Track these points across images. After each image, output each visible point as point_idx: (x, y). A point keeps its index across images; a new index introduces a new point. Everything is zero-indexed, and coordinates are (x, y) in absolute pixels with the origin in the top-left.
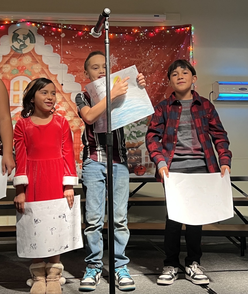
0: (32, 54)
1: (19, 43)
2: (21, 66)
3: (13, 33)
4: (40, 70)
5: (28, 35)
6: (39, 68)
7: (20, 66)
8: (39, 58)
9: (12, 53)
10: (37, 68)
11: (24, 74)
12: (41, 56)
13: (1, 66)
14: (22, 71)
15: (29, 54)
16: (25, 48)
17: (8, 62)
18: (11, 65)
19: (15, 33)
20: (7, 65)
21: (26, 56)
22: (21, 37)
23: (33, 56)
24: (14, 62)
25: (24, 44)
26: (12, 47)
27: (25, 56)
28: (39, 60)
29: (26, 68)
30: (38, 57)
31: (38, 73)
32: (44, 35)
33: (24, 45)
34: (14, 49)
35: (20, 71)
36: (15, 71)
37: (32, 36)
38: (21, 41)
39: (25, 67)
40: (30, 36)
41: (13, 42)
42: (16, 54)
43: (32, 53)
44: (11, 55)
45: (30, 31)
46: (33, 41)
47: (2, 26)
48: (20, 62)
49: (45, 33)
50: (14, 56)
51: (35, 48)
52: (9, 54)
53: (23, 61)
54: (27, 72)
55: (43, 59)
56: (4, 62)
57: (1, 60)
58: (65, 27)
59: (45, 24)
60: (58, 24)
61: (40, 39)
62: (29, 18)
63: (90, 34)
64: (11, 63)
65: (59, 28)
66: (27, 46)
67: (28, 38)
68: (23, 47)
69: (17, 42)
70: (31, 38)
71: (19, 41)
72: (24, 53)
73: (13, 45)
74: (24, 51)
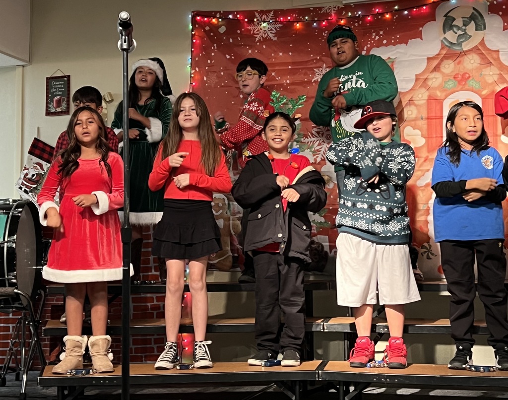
0: (481, 50)
1: (456, 33)
2: (462, 74)
3: (444, 16)
4: (496, 78)
5: (472, 18)
6: (495, 73)
7: (460, 73)
8: (495, 55)
9: (444, 52)
10: (491, 73)
11: (467, 87)
12: (498, 51)
13: (425, 77)
14: (464, 83)
15: (475, 49)
16: (466, 40)
17: (437, 69)
18: (443, 74)
19: (449, 16)
20: (437, 75)
21: (469, 54)
22: (459, 22)
23: (482, 54)
24: (449, 67)
25: (466, 33)
26: (444, 41)
27: (468, 56)
28: (495, 60)
29: (469, 77)
30: (493, 53)
31: (492, 84)
32: (501, 13)
33: (465, 36)
34: (447, 44)
35: (460, 82)
36: (450, 83)
37: (479, 17)
38: (459, 28)
39: (467, 75)
40: (476, 18)
41: (445, 33)
42: (451, 53)
43: (480, 48)
44: (442, 56)
45: (474, 9)
46: (480, 26)
47: (424, 7)
48: (459, 66)
49: (502, 10)
50: (447, 57)
51: (485, 39)
52: (438, 54)
53: (465, 64)
54: (472, 83)
55: (500, 56)
56: (431, 69)
57: (424, 65)
61: (494, 22)
64: (442, 69)
66: (471, 36)
67: (472, 21)
68: (464, 40)
69: (452, 31)
70: (477, 21)
71: (455, 29)
72: (465, 49)
73: (445, 38)
74: (466, 45)
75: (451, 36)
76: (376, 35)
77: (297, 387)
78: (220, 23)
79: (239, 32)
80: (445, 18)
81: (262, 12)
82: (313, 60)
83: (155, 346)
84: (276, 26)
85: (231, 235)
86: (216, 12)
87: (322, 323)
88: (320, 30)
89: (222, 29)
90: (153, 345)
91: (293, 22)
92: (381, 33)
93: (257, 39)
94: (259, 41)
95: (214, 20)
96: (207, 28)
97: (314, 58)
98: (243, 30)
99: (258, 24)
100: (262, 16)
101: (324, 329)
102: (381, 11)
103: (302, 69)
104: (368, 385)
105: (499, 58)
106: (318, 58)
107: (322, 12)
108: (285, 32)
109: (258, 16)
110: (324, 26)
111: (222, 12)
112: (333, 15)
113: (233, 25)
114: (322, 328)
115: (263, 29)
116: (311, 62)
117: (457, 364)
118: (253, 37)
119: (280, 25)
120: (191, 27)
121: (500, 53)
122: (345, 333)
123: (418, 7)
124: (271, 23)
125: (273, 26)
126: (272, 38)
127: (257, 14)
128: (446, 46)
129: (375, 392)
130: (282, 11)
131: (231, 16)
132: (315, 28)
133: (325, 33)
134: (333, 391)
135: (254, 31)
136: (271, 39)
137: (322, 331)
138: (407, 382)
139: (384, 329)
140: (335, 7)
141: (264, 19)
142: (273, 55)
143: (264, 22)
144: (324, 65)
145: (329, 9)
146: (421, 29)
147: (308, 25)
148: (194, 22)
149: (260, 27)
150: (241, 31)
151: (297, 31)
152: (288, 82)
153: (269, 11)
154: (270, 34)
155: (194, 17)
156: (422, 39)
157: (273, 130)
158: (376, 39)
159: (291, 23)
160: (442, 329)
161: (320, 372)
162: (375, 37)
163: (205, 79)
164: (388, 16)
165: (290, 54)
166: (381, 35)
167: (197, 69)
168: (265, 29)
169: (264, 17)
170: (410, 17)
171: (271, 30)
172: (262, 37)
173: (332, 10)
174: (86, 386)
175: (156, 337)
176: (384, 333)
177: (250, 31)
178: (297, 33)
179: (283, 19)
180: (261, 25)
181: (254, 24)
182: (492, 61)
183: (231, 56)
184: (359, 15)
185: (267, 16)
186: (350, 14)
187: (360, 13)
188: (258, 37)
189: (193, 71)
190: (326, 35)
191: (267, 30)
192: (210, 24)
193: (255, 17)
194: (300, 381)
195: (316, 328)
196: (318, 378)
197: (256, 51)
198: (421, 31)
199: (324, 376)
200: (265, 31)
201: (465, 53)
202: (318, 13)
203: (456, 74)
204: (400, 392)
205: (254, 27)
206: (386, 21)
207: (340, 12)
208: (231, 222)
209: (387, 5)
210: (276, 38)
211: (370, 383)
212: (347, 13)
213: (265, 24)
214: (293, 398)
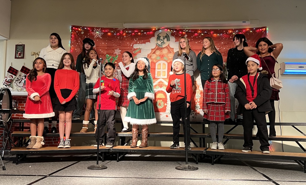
0: (168, 48)
1: (161, 42)
2: (162, 55)
3: (157, 35)
5: (166, 37)
9: (157, 47)
11: (163, 59)
12: (173, 48)
13: (151, 55)
15: (166, 47)
16: (164, 44)
17: (154, 53)
19: (159, 36)
20: (154, 55)
22: (162, 38)
23: (168, 49)
24: (158, 52)
26: (157, 44)
32: (175, 36)
33: (163, 43)
35: (161, 58)
36: (158, 58)
38: (162, 40)
39: (164, 56)
40: (167, 37)
41: (157, 41)
42: (159, 48)
43: (168, 47)
45: (167, 34)
46: (168, 40)
47: (151, 32)
48: (161, 52)
50: (158, 49)
51: (169, 44)
52: (155, 48)
53: (163, 52)
54: (165, 58)
56: (152, 53)
57: (150, 51)
58: (187, 31)
59: (176, 30)
60: (183, 29)
61: (173, 39)
62: (166, 26)
63: (202, 34)
64: (156, 53)
65: (184, 32)
71: (160, 40)
75: (159, 42)
76: (135, 40)
77: (103, 154)
78: (82, 30)
79: (88, 34)
81: (97, 28)
82: (114, 47)
83: (53, 142)
86: (80, 26)
88: (117, 36)
89: (83, 33)
90: (52, 141)
92: (137, 39)
93: (95, 37)
94: (96, 38)
95: (79, 29)
96: (77, 32)
102: (137, 31)
103: (110, 49)
104: (127, 153)
105: (173, 50)
106: (116, 46)
107: (118, 30)
108: (105, 36)
111: (82, 27)
112: (121, 31)
113: (86, 32)
118: (93, 36)
119: (103, 33)
120: (71, 31)
123: (149, 32)
124: (100, 32)
127: (95, 29)
129: (129, 156)
130: (104, 28)
131: (85, 28)
132: (115, 35)
135: (94, 34)
138: (139, 152)
142: (100, 43)
144: (118, 48)
145: (120, 29)
147: (113, 33)
148: (72, 29)
149: (96, 33)
150: (89, 34)
152: (105, 53)
153: (99, 28)
154: (99, 36)
155: (72, 28)
156: (150, 43)
157: (106, 70)
159: (107, 33)
163: (76, 49)
164: (139, 34)
165: (106, 43)
167: (73, 46)
168: (98, 34)
169: (98, 30)
170: (146, 35)
171: (100, 34)
174: (27, 154)
175: (54, 138)
177: (92, 34)
178: (109, 36)
179: (104, 31)
181: (94, 32)
182: (171, 52)
187: (130, 32)
189: (71, 46)
190: (119, 38)
192: (78, 30)
194: (104, 152)
196: (110, 151)
198: (150, 40)
199: (112, 150)
201: (163, 48)
202: (116, 30)
203: (160, 55)
206: (139, 35)
207: (123, 30)
209: (139, 30)
210: (101, 38)
211: (128, 152)
212: (126, 31)
213: (98, 32)
214: (102, 158)
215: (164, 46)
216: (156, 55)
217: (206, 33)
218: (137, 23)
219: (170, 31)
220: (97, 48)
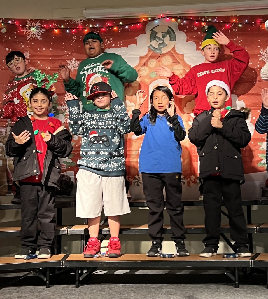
0: (172, 53)
1: (158, 42)
5: (168, 33)
6: (181, 68)
9: (150, 53)
10: (179, 69)
12: (183, 55)
13: (139, 69)
15: (169, 53)
16: (164, 47)
17: (145, 64)
19: (154, 31)
20: (145, 68)
21: (166, 56)
22: (159, 35)
23: (174, 56)
24: (153, 63)
25: (164, 42)
26: (150, 46)
27: (165, 57)
28: (181, 60)
30: (180, 56)
32: (185, 31)
33: (163, 44)
34: (152, 48)
36: (154, 74)
37: (172, 33)
38: (159, 39)
40: (170, 33)
41: (151, 42)
42: (155, 55)
43: (172, 52)
44: (149, 56)
45: (169, 27)
46: (173, 38)
47: (138, 24)
48: (159, 63)
49: (186, 29)
50: (152, 57)
51: (175, 47)
52: (147, 55)
53: (163, 62)
55: (184, 58)
56: (142, 65)
57: (138, 62)
58: (210, 19)
59: (186, 18)
60: (202, 18)
61: (181, 36)
62: (168, 13)
63: (240, 25)
64: (149, 65)
65: (203, 22)
66: (167, 45)
67: (168, 35)
68: (162, 46)
69: (155, 41)
70: (171, 35)
71: (157, 40)
72: (163, 53)
73: (151, 45)
74: (164, 50)
75: (154, 43)
76: (108, 41)
77: (48, 272)
78: (2, 26)
79: (15, 33)
80: (151, 32)
81: (32, 21)
82: (66, 55)
84: (41, 30)
85: (7, 171)
87: (67, 229)
88: (72, 35)
89: (4, 31)
91: (53, 29)
92: (111, 39)
93: (28, 38)
94: (30, 39)
97: (67, 53)
98: (18, 32)
99: (29, 28)
100: (32, 23)
101: (68, 233)
102: (111, 25)
103: (59, 60)
104: (95, 269)
105: (183, 59)
106: (70, 53)
107: (73, 23)
108: (47, 34)
109: (29, 23)
110: (74, 32)
111: (4, 19)
112: (80, 25)
113: (12, 28)
114: (66, 233)
115: (33, 32)
116: (65, 56)
117: (152, 253)
118: (25, 37)
119: (44, 30)
121: (184, 56)
122: (81, 235)
123: (134, 24)
124: (38, 28)
125: (40, 30)
126: (39, 38)
127: (28, 22)
128: (152, 50)
129: (100, 273)
130: (46, 20)
131: (10, 22)
132: (68, 34)
133: (75, 37)
134: (73, 274)
135: (26, 32)
136: (37, 39)
137: (67, 234)
138: (120, 266)
139: (107, 232)
140: (81, 21)
141: (33, 25)
142: (39, 49)
143: (33, 27)
144: (74, 58)
145: (77, 21)
146: (136, 38)
147: (63, 31)
149: (30, 31)
150: (17, 32)
151: (55, 35)
152: (49, 68)
153: (37, 20)
154: (37, 35)
156: (137, 45)
157: (36, 102)
158: (108, 43)
159: (52, 29)
160: (143, 231)
161: (63, 261)
162: (107, 42)
164: (115, 28)
165: (51, 49)
166: (111, 41)
168: (34, 32)
169: (33, 24)
170: (129, 30)
171: (38, 33)
172: (32, 37)
173: (79, 22)
176: (107, 235)
177: (23, 32)
178: (55, 36)
179: (46, 26)
180: (31, 29)
181: (26, 28)
182: (179, 61)
183: (9, 49)
184: (97, 26)
185: (35, 23)
186: (91, 26)
187: (97, 25)
188: (29, 37)
190: (75, 38)
191: (35, 33)
193: (27, 23)
194: (50, 268)
195: (63, 232)
196: (62, 265)
197: (27, 46)
198: (136, 39)
199: (66, 264)
200: (33, 33)
201: (163, 55)
202: (69, 23)
204: (117, 273)
205: (26, 30)
206: (114, 31)
207: (84, 23)
208: (8, 162)
209: (115, 21)
210: (41, 39)
211: (97, 268)
212: (89, 25)
213: (34, 29)
214: (45, 280)
215: (164, 51)
216: (150, 68)
217: (246, 23)
218: (111, 7)
219: (176, 20)
220: (32, 58)
